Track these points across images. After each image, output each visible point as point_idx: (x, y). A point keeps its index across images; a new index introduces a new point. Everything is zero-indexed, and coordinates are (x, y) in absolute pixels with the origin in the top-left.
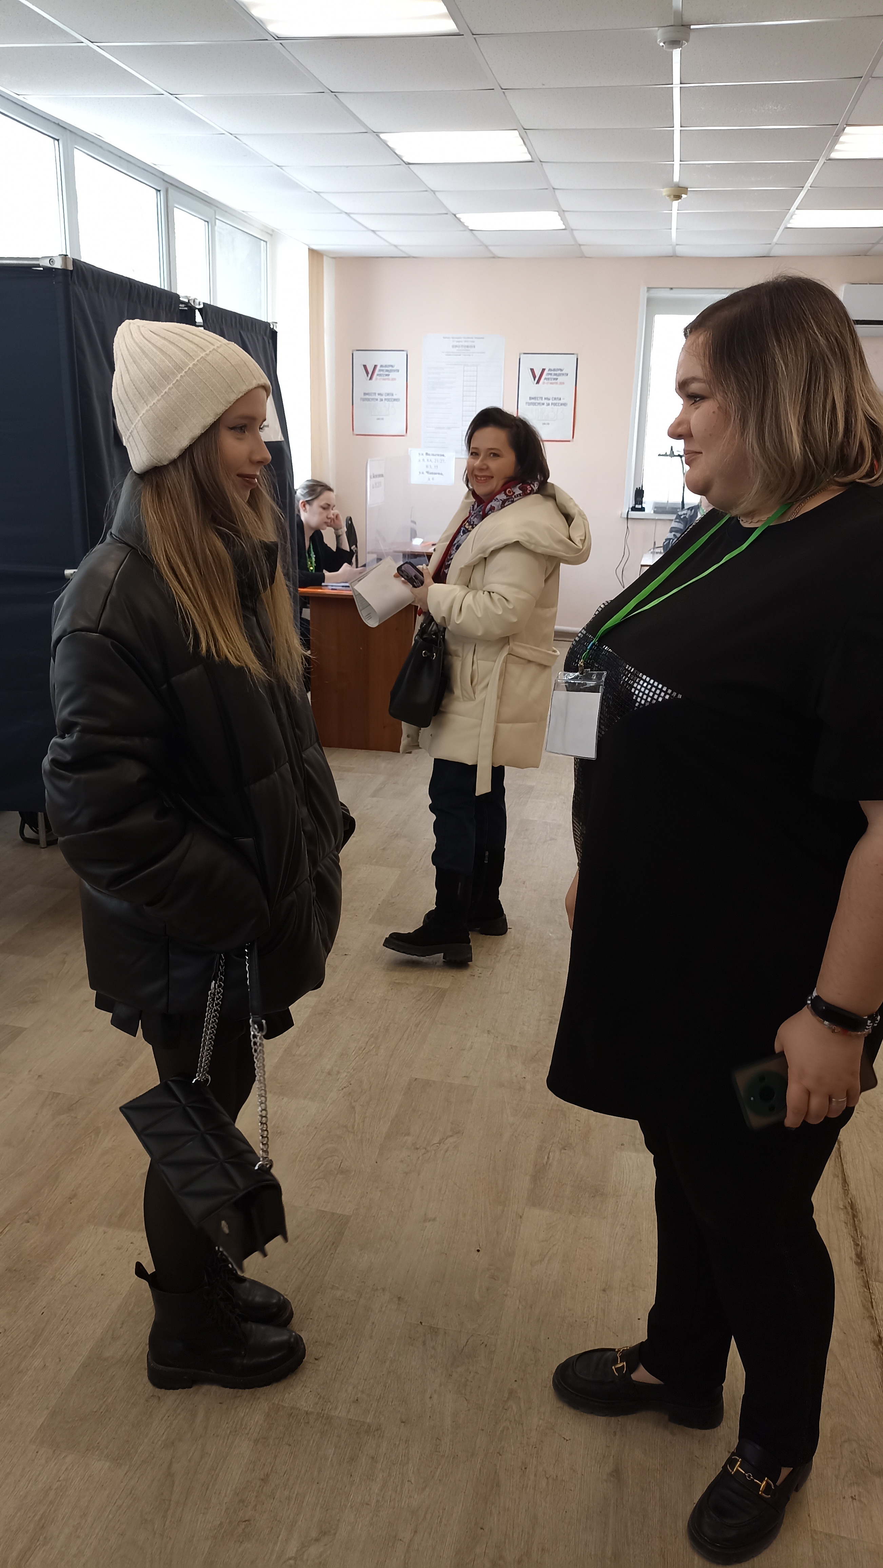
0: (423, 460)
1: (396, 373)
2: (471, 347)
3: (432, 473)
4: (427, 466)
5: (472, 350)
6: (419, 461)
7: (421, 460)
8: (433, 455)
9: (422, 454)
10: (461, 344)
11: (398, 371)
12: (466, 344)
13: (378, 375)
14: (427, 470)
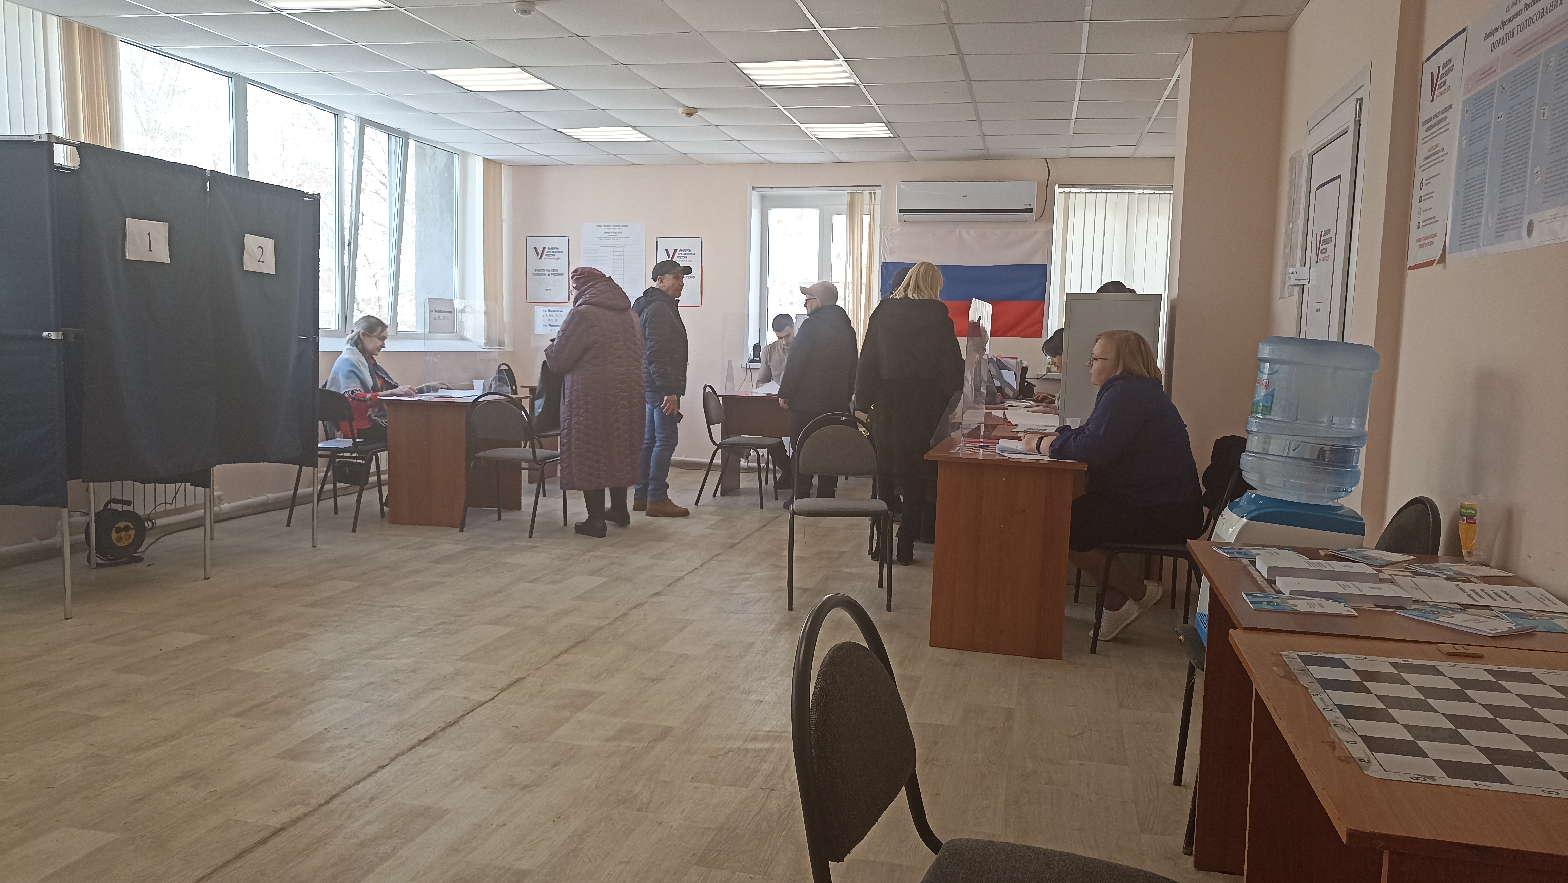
0: (547, 315)
1: (560, 254)
2: (619, 232)
3: (552, 326)
4: (549, 320)
5: (619, 235)
6: (543, 316)
7: (545, 315)
8: (554, 311)
9: (546, 311)
10: (610, 231)
11: (562, 252)
12: (615, 230)
13: (546, 255)
14: (550, 323)
